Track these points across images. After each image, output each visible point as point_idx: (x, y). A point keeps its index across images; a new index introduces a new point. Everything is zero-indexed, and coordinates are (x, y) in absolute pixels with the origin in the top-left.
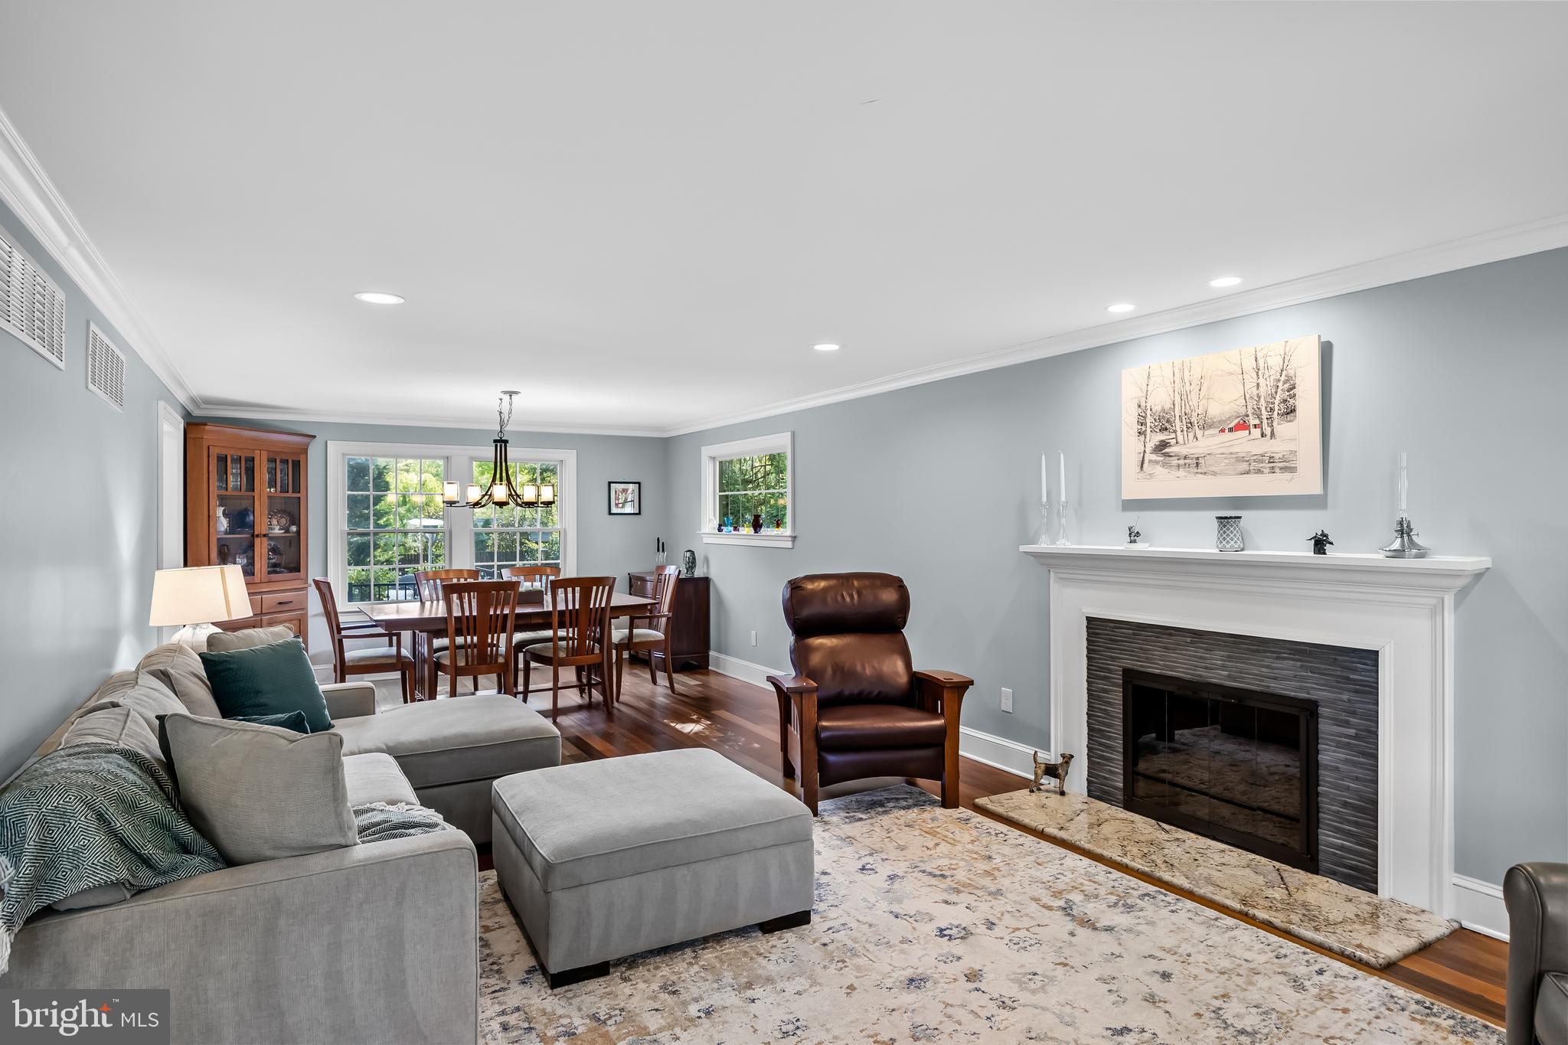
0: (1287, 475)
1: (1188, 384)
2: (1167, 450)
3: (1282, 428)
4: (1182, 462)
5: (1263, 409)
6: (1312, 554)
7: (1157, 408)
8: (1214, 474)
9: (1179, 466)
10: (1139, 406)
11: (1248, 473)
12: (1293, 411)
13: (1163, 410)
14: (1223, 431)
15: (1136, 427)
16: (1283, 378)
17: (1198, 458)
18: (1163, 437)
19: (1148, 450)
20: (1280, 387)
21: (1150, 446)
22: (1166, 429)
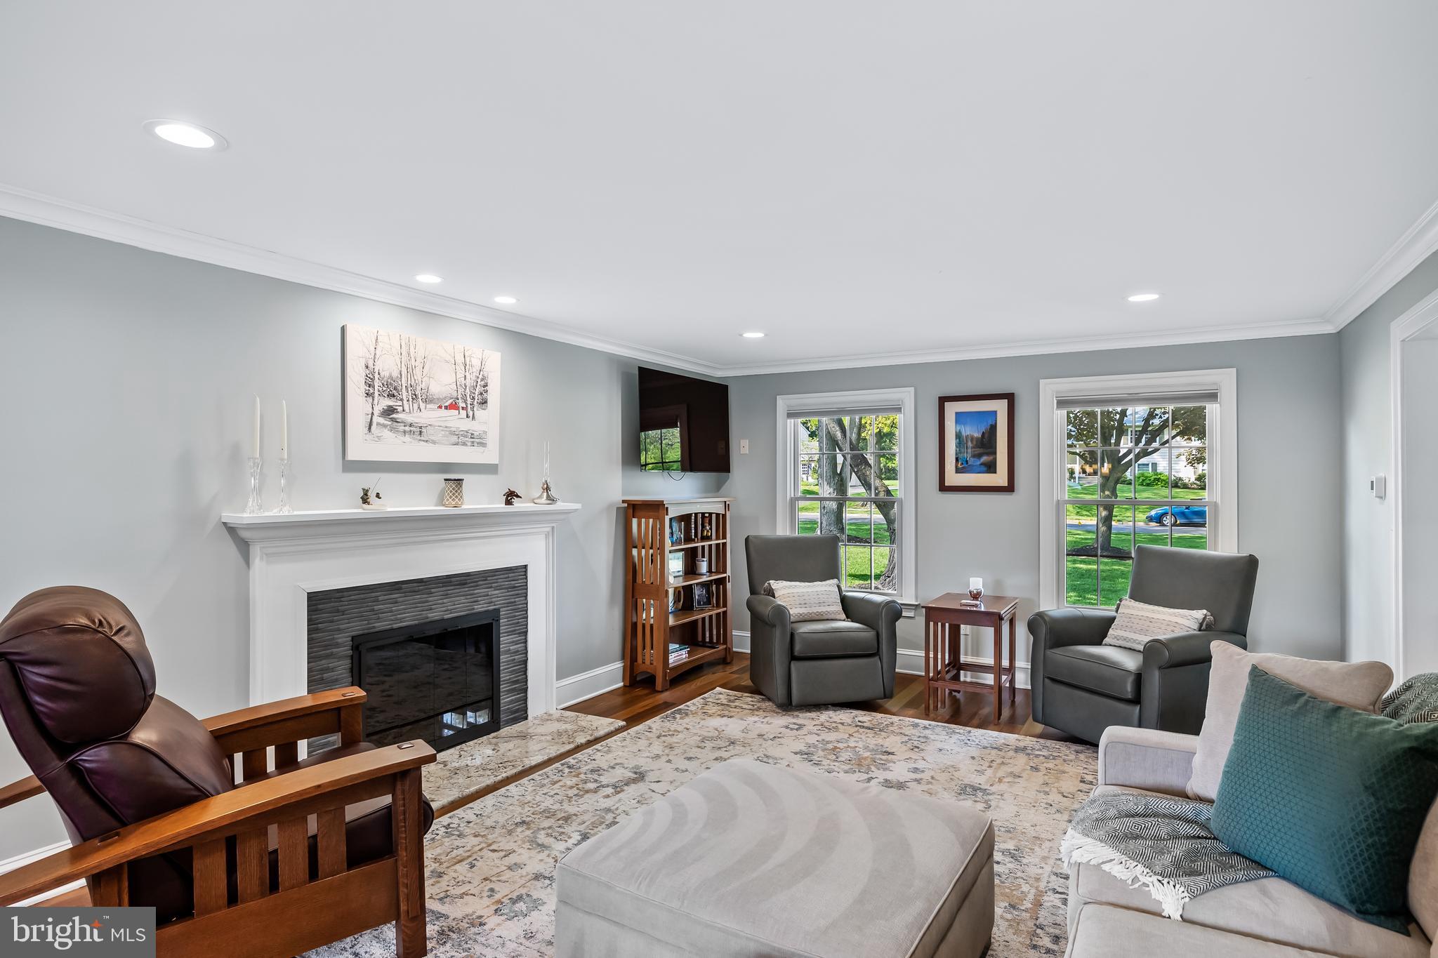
0: (481, 449)
1: (413, 360)
2: (394, 416)
3: (479, 413)
4: (407, 428)
5: (468, 396)
6: (504, 505)
7: (385, 374)
8: (434, 442)
9: (405, 432)
10: (367, 367)
11: (457, 444)
12: (486, 402)
13: (391, 377)
14: (440, 407)
15: (364, 387)
16: (481, 376)
17: (421, 427)
18: (390, 402)
19: (376, 412)
20: (479, 383)
21: (378, 409)
22: (394, 396)
